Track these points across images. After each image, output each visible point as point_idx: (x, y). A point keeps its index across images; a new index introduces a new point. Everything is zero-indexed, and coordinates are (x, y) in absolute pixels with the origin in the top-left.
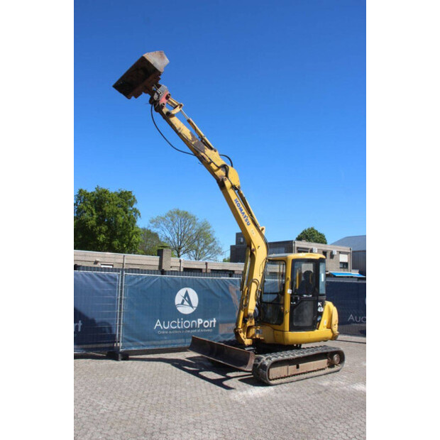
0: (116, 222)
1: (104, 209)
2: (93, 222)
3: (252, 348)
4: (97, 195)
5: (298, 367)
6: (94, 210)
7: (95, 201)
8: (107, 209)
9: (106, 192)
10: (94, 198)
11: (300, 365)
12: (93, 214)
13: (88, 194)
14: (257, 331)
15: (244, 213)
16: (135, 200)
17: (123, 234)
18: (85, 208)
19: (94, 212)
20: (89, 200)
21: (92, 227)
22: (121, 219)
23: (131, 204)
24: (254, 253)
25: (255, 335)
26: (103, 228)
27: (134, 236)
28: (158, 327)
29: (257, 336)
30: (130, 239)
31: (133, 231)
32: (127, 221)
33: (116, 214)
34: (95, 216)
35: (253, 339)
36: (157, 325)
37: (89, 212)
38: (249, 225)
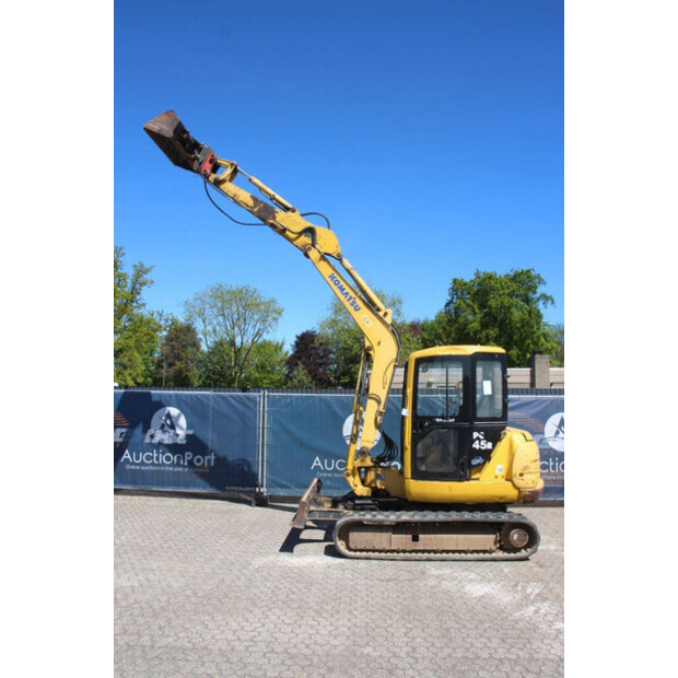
0: (510, 320)
1: (489, 303)
2: (476, 325)
3: (370, 502)
4: (480, 284)
5: (415, 539)
6: (476, 306)
7: (477, 293)
8: (493, 303)
9: (490, 277)
10: (475, 289)
11: (421, 536)
12: (475, 313)
13: (465, 284)
14: (378, 476)
15: (347, 294)
16: (541, 281)
17: (523, 340)
18: (464, 305)
19: (477, 310)
20: (469, 293)
21: (475, 333)
22: (516, 315)
23: (533, 289)
24: (371, 352)
25: (373, 481)
26: (492, 332)
27: (543, 340)
28: (317, 468)
29: (379, 485)
30: (536, 344)
31: (540, 332)
32: (527, 317)
33: (510, 308)
34: (479, 316)
35: (372, 488)
36: (315, 464)
37: (469, 311)
38: (357, 309)
